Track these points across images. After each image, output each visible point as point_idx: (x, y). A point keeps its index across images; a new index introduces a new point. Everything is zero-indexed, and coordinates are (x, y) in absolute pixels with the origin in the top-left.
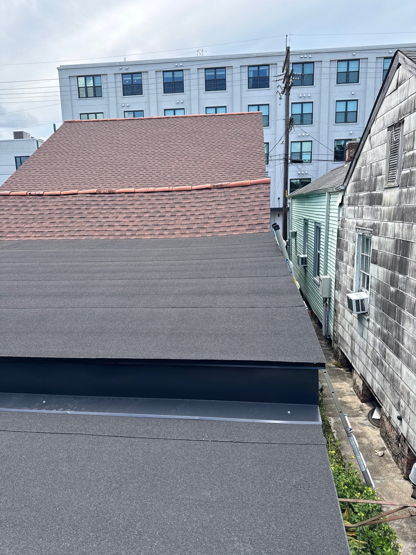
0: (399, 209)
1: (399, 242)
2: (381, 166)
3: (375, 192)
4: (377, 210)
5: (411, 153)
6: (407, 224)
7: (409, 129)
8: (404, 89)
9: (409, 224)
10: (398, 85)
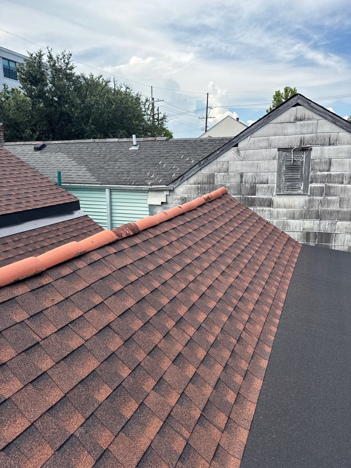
0: (308, 211)
1: (311, 234)
2: (266, 176)
3: (253, 197)
4: (262, 210)
5: (326, 173)
6: (327, 222)
7: (322, 156)
8: (309, 125)
9: (330, 222)
10: (297, 119)
